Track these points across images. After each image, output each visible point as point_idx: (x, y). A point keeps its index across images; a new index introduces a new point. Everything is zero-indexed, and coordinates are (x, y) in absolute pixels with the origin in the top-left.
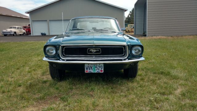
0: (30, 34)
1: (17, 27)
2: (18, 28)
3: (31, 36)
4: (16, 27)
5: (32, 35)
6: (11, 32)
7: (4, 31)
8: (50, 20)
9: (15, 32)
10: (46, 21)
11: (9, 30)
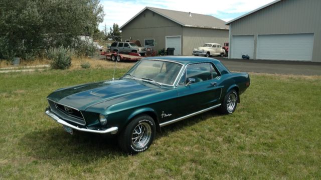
0: (227, 56)
1: (213, 44)
2: (214, 46)
3: (227, 59)
4: (211, 45)
5: (229, 57)
6: (203, 51)
7: (196, 50)
8: (259, 35)
9: (208, 53)
10: (253, 36)
11: (201, 49)
